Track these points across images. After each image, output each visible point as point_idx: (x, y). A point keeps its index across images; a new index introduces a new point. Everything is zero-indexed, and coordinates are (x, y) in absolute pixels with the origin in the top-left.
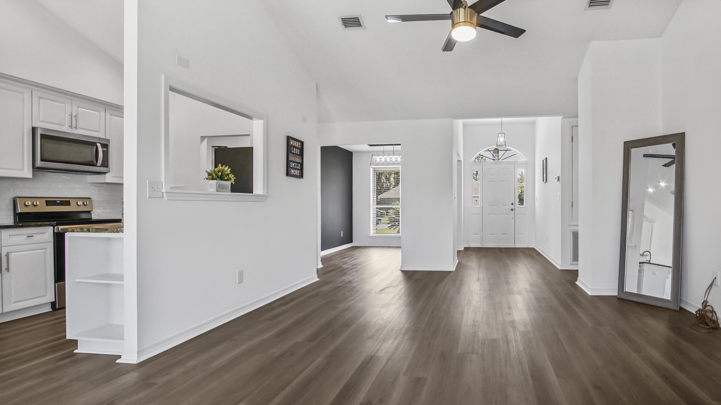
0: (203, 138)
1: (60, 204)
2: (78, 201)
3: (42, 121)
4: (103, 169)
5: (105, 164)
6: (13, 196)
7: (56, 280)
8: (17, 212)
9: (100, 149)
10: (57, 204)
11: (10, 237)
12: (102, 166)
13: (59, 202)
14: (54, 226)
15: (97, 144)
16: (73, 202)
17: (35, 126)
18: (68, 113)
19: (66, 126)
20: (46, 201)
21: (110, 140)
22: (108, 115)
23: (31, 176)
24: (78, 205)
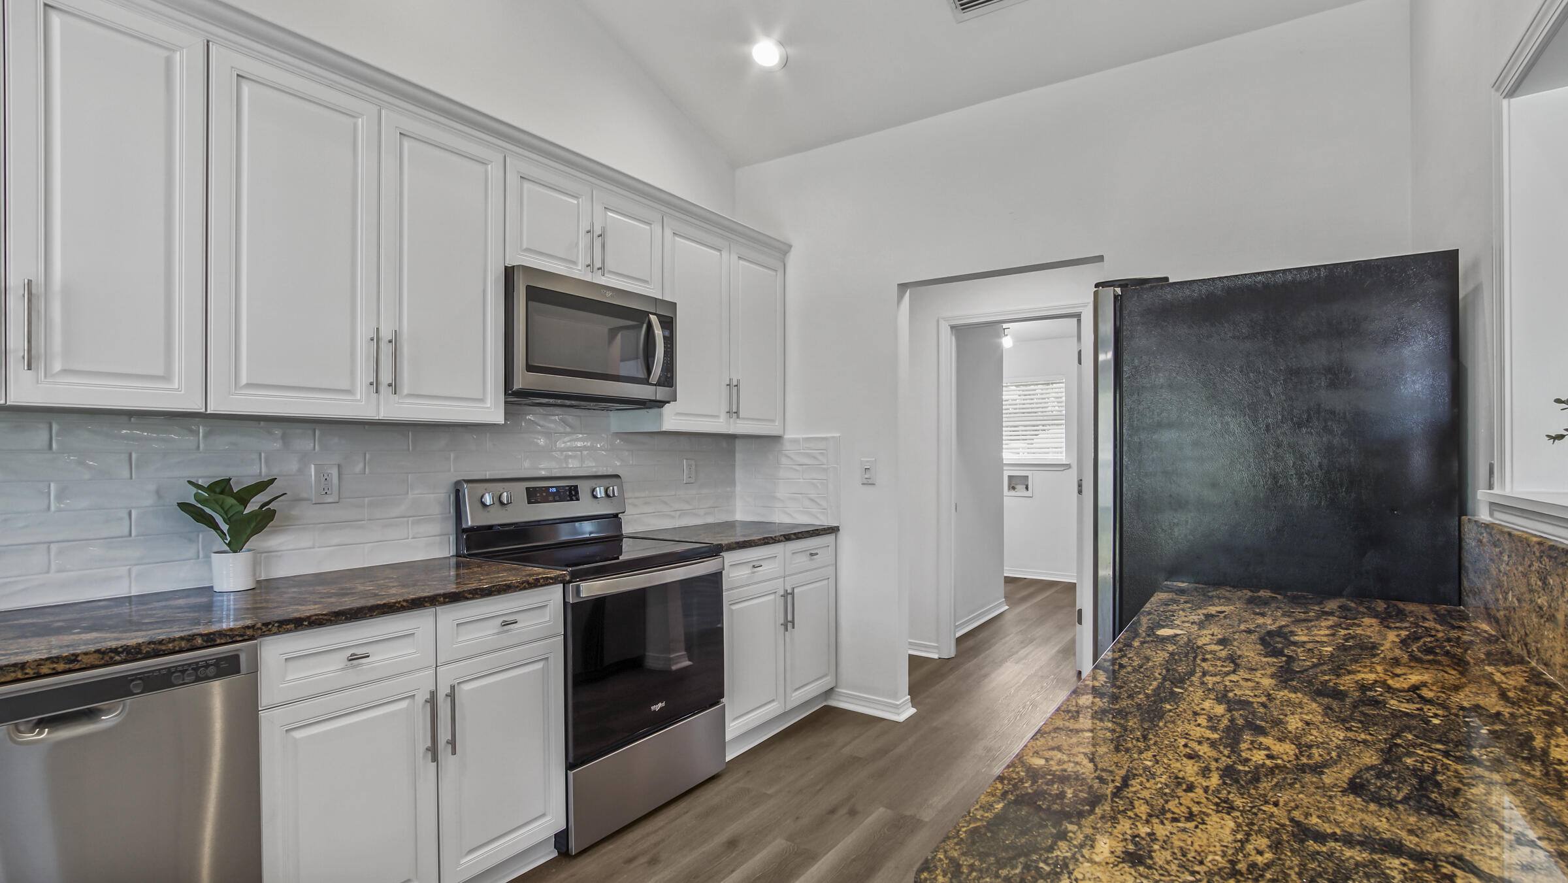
0: (903, 287)
1: (557, 498)
2: (594, 486)
3: (528, 250)
4: (661, 393)
5: (668, 378)
6: (455, 479)
7: (571, 760)
8: (464, 526)
9: (658, 332)
10: (551, 498)
11: (462, 628)
12: (662, 382)
13: (554, 490)
14: (565, 584)
15: (651, 316)
16: (584, 488)
17: (509, 263)
18: (585, 225)
19: (580, 264)
20: (528, 489)
21: (676, 304)
22: (668, 233)
23: (500, 419)
24: (595, 497)
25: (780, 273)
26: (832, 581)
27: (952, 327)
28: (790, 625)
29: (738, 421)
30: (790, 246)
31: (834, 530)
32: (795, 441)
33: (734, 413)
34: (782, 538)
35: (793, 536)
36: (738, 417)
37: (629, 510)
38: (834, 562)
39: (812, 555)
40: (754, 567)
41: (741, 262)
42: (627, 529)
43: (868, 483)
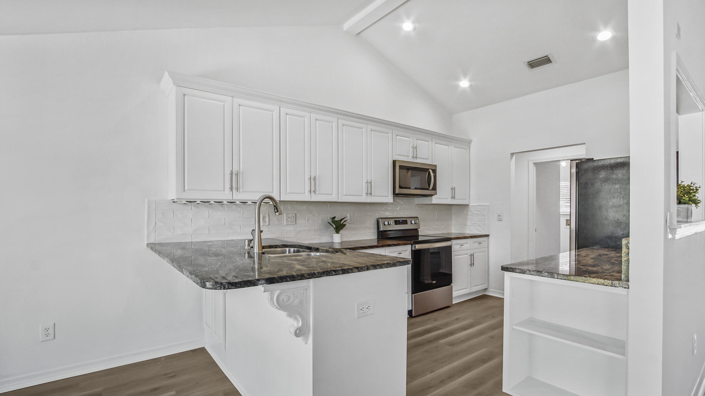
0: (513, 154)
1: (402, 223)
2: (411, 220)
3: (398, 155)
4: (433, 192)
5: (434, 189)
6: (377, 218)
7: (413, 292)
8: (380, 230)
9: (432, 174)
10: (400, 224)
12: (432, 189)
13: (401, 221)
14: (412, 245)
15: (430, 170)
16: (409, 222)
17: (394, 159)
18: (411, 146)
19: (410, 157)
20: (395, 221)
21: (436, 165)
22: (434, 143)
23: (392, 201)
24: (412, 223)
25: (468, 150)
26: (487, 252)
27: (534, 164)
28: (472, 265)
29: (455, 200)
30: (472, 141)
31: (487, 236)
32: (473, 206)
33: (453, 197)
34: (470, 237)
35: (473, 237)
36: (455, 199)
37: (421, 228)
38: (487, 246)
39: (480, 243)
40: (461, 245)
41: (455, 149)
42: (420, 234)
43: (500, 220)
